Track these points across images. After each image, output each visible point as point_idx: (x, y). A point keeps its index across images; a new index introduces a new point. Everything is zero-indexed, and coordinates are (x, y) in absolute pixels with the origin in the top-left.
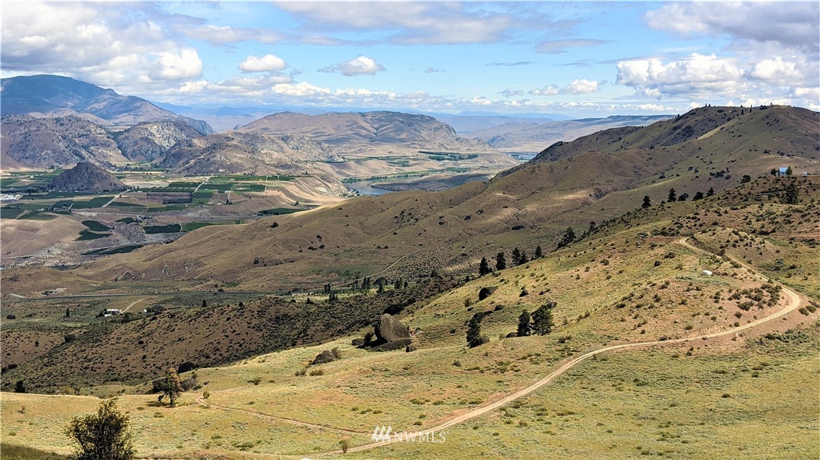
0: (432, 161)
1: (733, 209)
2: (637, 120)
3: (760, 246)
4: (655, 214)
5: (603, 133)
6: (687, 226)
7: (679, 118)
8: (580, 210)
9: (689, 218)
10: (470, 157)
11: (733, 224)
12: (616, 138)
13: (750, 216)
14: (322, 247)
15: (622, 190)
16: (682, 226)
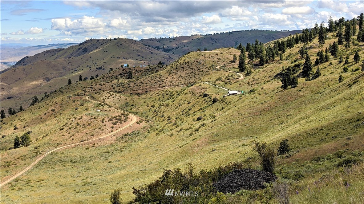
1: (106, 83)
2: (62, 46)
3: (119, 97)
4: (74, 87)
5: (47, 52)
6: (88, 91)
7: (80, 44)
8: (40, 88)
9: (89, 88)
11: (107, 89)
12: (53, 54)
13: (114, 85)
15: (58, 77)
16: (86, 91)
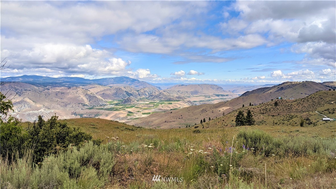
0: (216, 97)
3: (259, 117)
10: (227, 95)
11: (256, 111)
13: (261, 109)
14: (182, 118)
